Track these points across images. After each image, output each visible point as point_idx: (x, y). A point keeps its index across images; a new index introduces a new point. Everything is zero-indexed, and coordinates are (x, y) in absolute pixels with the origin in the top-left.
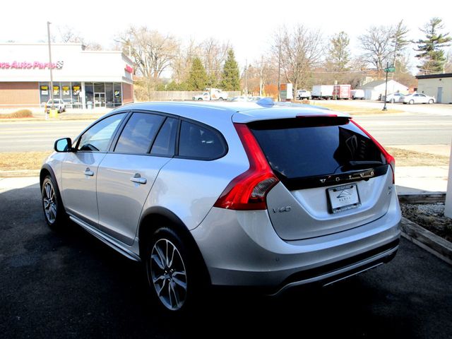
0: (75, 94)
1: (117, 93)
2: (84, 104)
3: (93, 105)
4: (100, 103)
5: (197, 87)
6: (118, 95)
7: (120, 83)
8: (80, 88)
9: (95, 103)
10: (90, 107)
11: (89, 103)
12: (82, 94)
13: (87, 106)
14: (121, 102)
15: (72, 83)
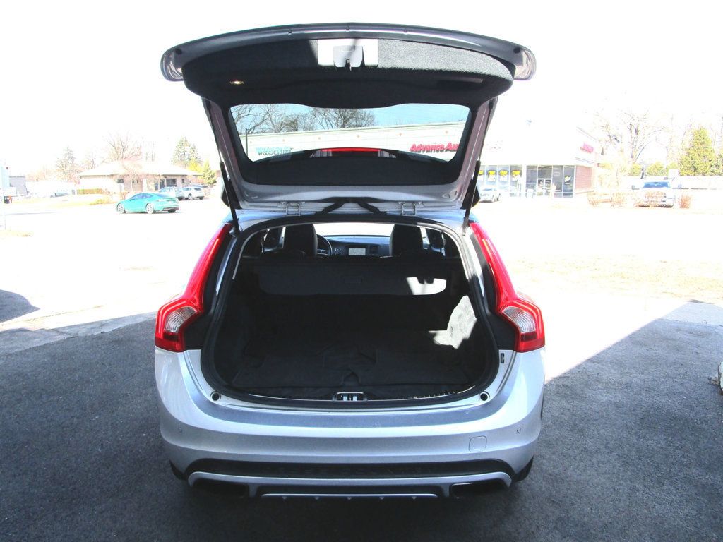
0: (514, 179)
1: (567, 179)
2: (523, 192)
3: (534, 194)
4: (544, 191)
5: (695, 170)
6: (569, 181)
7: (574, 166)
8: (521, 174)
9: (537, 191)
10: (530, 195)
11: (530, 190)
12: (522, 180)
13: (527, 194)
14: (572, 190)
15: (511, 167)
